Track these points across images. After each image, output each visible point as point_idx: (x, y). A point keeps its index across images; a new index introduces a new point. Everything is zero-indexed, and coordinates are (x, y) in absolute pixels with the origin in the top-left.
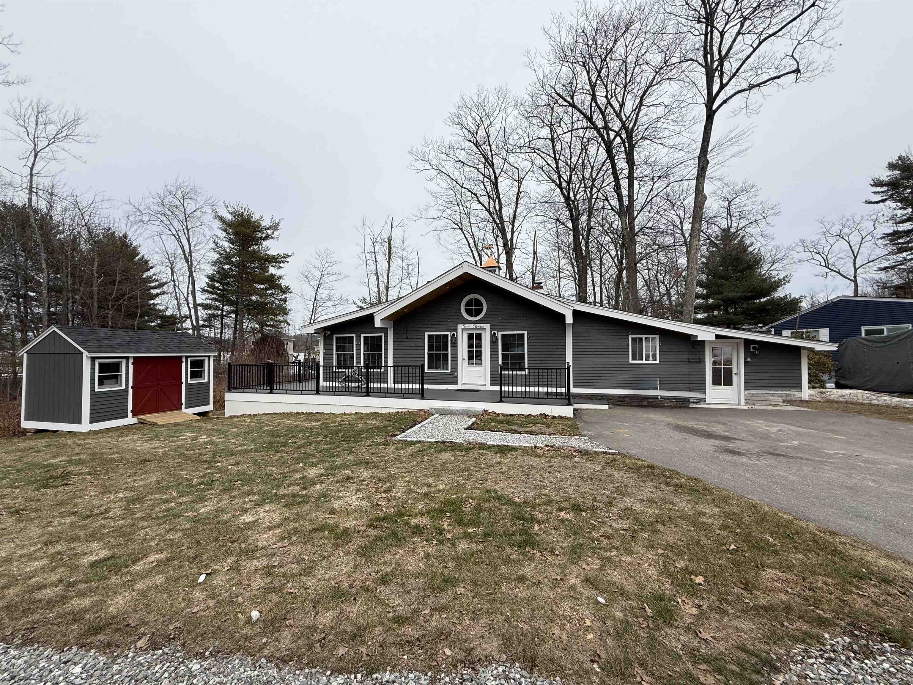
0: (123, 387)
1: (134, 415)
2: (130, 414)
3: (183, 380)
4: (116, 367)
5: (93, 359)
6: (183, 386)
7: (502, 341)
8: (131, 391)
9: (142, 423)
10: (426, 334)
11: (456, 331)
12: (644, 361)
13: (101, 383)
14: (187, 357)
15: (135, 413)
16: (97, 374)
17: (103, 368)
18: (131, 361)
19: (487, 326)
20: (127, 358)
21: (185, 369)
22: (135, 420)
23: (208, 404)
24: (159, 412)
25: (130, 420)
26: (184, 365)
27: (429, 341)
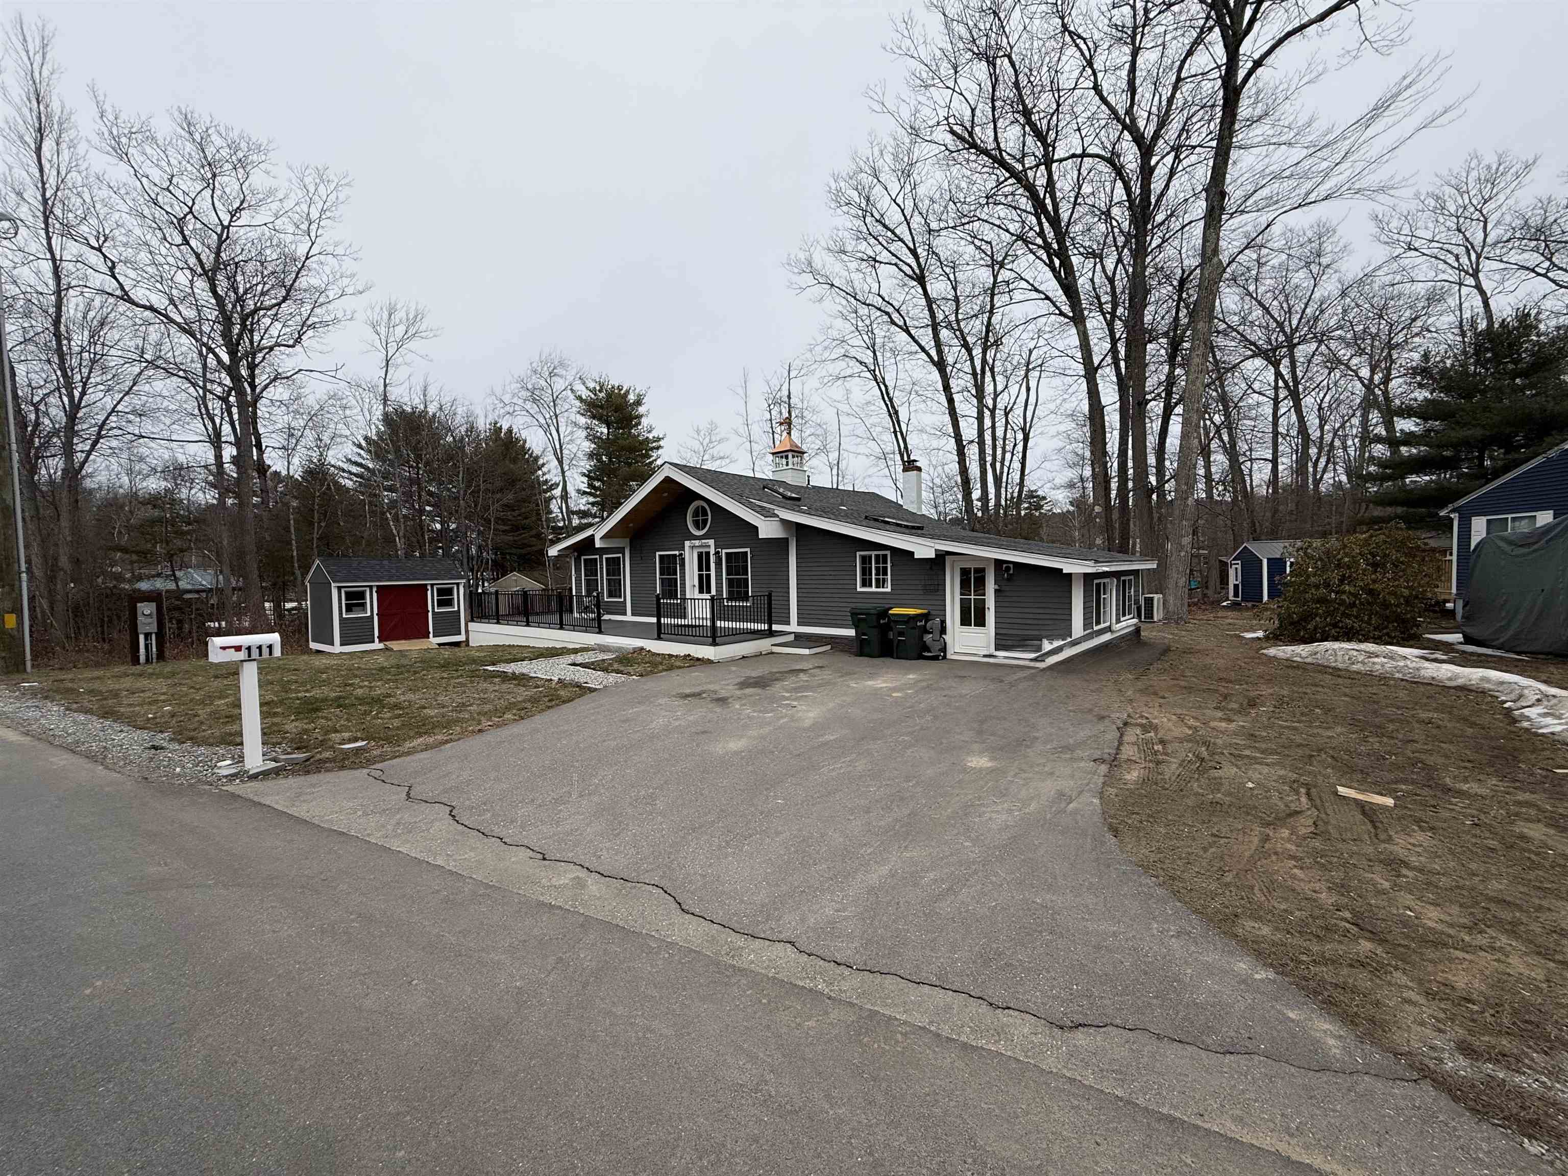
0: (369, 614)
1: (380, 641)
2: (377, 640)
3: (430, 608)
4: (361, 595)
5: (339, 588)
6: (430, 614)
7: (727, 562)
8: (376, 618)
9: (387, 649)
10: (658, 553)
11: (683, 549)
12: (874, 589)
13: (349, 609)
14: (432, 585)
15: (381, 640)
16: (344, 602)
17: (349, 596)
18: (375, 590)
19: (711, 542)
20: (371, 587)
21: (431, 598)
22: (381, 646)
23: (460, 634)
24: (405, 639)
25: (377, 645)
26: (429, 593)
27: (661, 563)
